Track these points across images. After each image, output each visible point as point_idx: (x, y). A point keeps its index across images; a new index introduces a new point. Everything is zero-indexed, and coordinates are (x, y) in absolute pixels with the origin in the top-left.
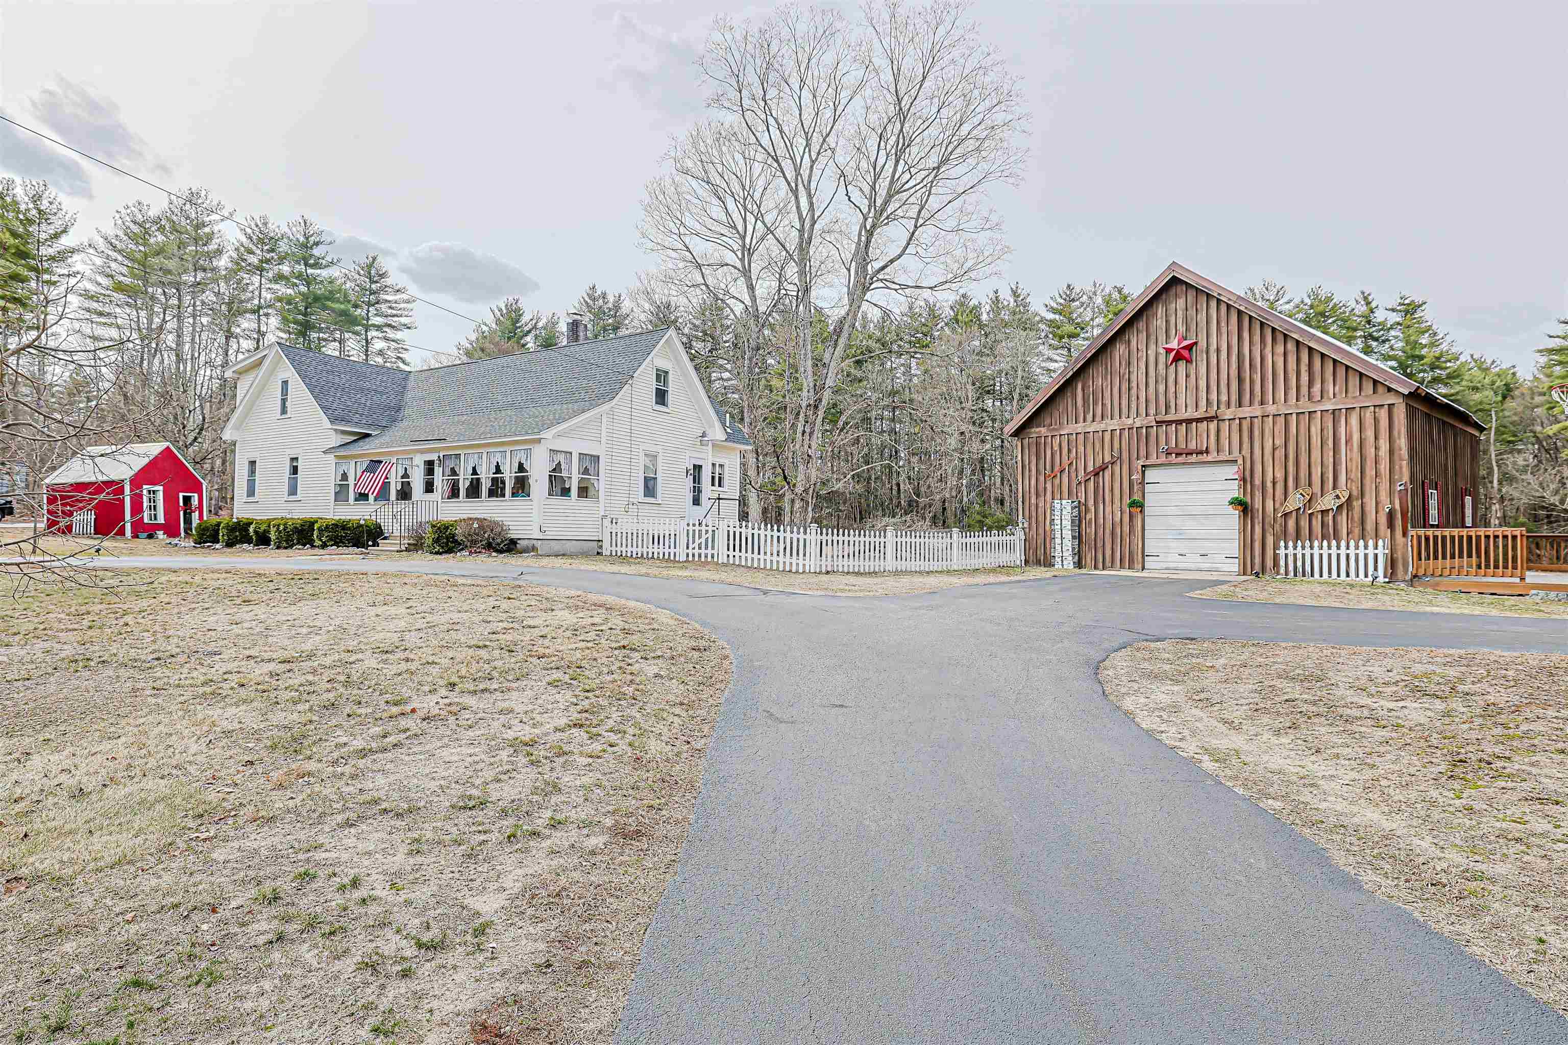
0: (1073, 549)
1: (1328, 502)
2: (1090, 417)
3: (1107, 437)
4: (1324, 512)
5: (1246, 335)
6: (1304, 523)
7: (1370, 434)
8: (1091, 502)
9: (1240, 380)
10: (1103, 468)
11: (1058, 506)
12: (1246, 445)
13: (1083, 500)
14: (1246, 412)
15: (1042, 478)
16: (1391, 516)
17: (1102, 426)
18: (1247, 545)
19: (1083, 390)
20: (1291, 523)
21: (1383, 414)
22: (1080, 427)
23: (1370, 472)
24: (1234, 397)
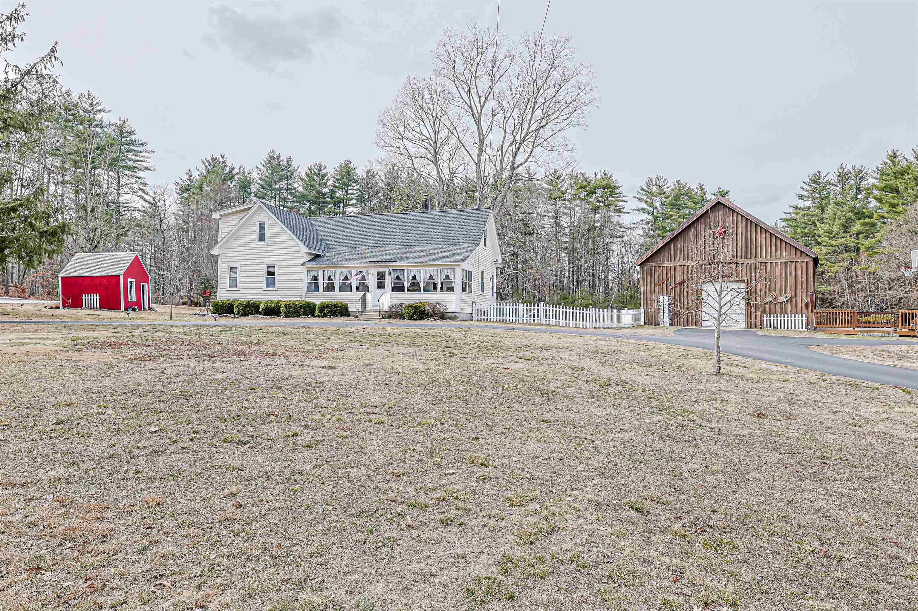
0: (669, 318)
1: (782, 299)
2: (677, 259)
3: (686, 268)
4: (781, 303)
5: (749, 229)
6: (773, 307)
7: (799, 272)
8: (677, 297)
9: (747, 248)
10: (684, 282)
11: (662, 298)
12: (749, 275)
13: (673, 296)
14: (749, 261)
15: (653, 285)
16: (807, 304)
17: (683, 263)
18: (749, 315)
19: (674, 247)
20: (767, 307)
21: (804, 265)
22: (672, 263)
23: (799, 287)
24: (744, 254)
